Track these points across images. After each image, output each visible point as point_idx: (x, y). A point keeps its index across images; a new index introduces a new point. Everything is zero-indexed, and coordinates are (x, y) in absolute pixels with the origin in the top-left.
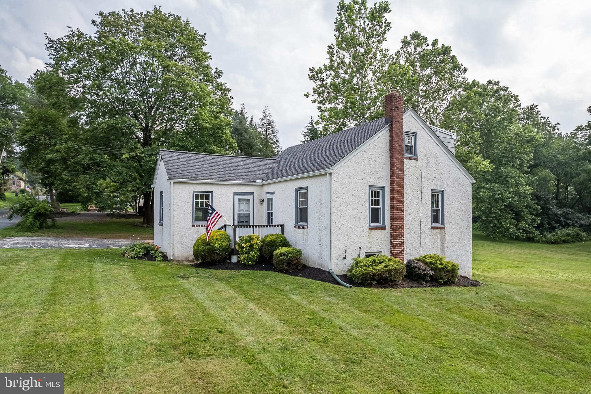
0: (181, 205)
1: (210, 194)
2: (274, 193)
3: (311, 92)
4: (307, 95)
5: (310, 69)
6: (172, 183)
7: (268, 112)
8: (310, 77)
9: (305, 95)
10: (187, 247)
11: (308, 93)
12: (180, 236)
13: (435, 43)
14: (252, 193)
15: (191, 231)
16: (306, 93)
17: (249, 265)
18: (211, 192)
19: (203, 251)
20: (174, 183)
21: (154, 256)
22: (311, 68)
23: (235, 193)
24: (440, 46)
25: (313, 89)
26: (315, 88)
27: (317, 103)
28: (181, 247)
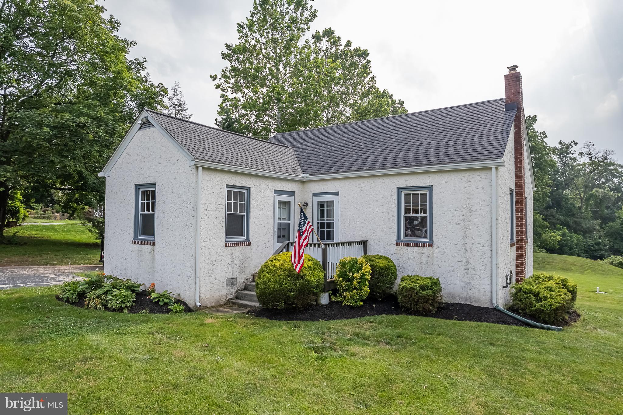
0: (210, 209)
1: (245, 191)
2: (337, 193)
3: (219, 74)
4: (214, 78)
5: (226, 44)
6: (200, 169)
7: (179, 90)
8: (223, 55)
9: (211, 77)
10: (217, 282)
11: (216, 75)
12: (208, 264)
13: (349, 44)
14: (292, 193)
15: (223, 254)
16: (213, 75)
17: (358, 307)
18: (248, 189)
19: (291, 290)
20: (203, 168)
21: (161, 304)
22: (229, 45)
23: (277, 192)
24: (352, 48)
25: (223, 71)
26: (225, 70)
27: (220, 89)
28: (210, 282)
